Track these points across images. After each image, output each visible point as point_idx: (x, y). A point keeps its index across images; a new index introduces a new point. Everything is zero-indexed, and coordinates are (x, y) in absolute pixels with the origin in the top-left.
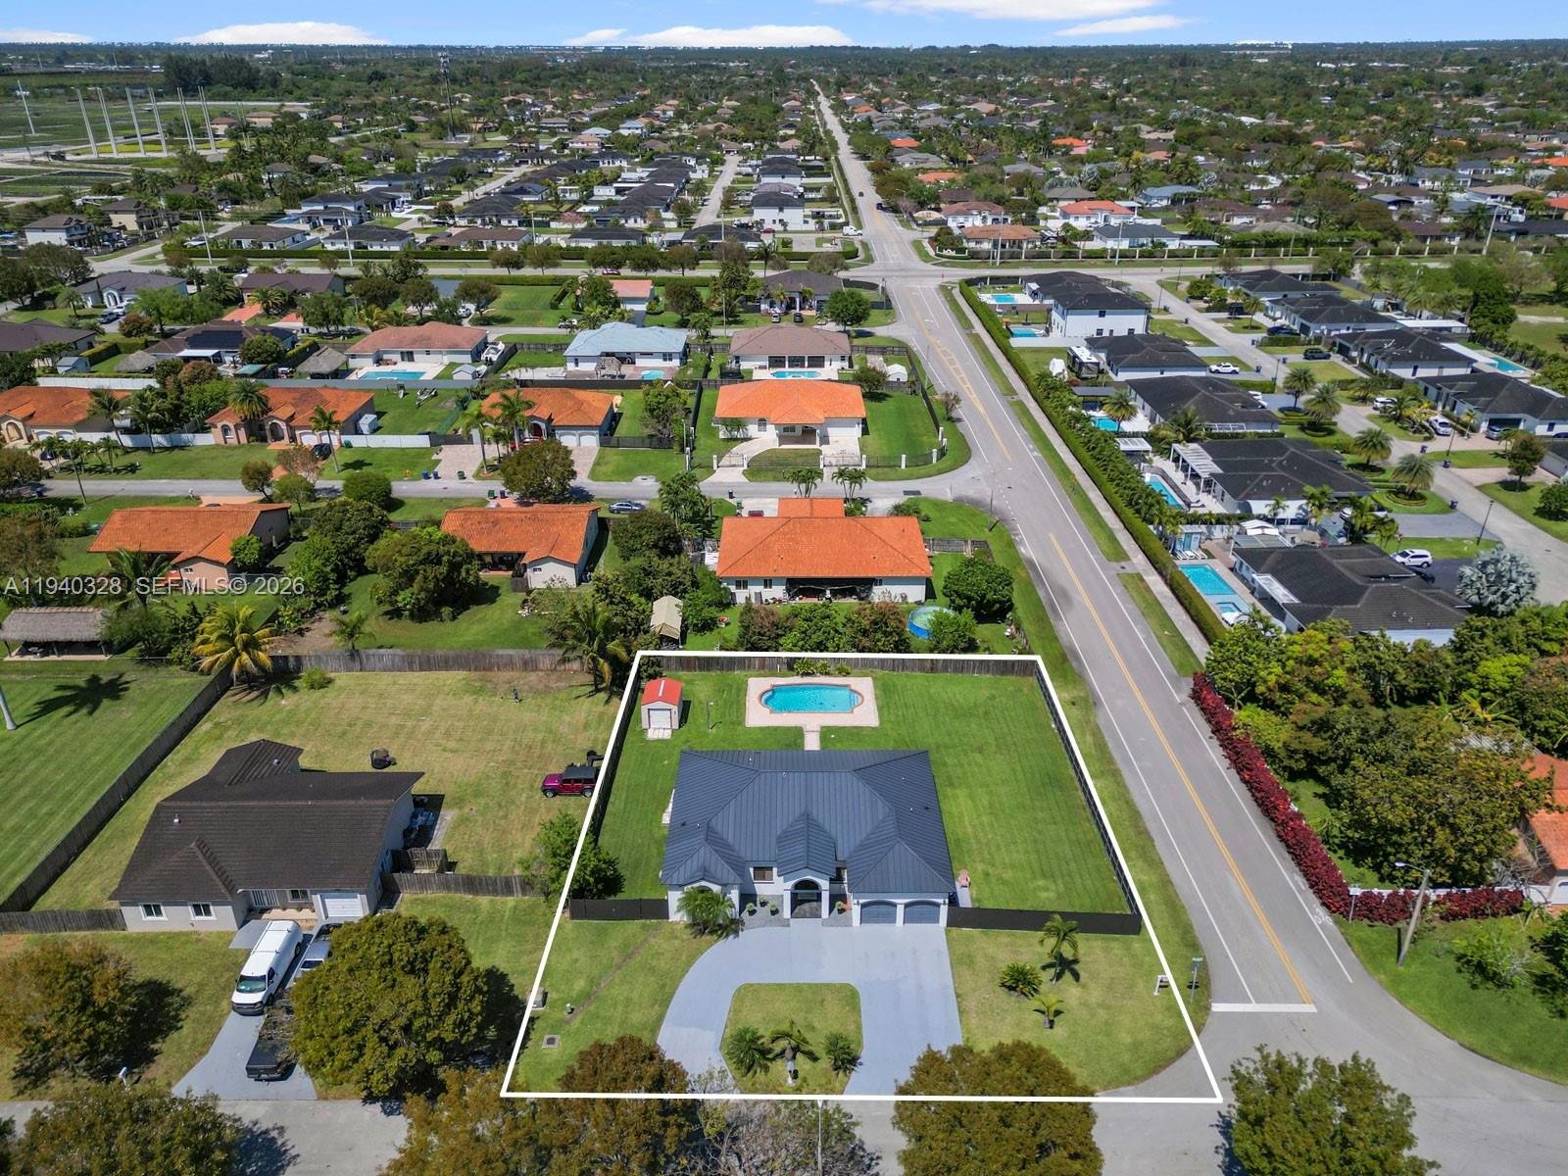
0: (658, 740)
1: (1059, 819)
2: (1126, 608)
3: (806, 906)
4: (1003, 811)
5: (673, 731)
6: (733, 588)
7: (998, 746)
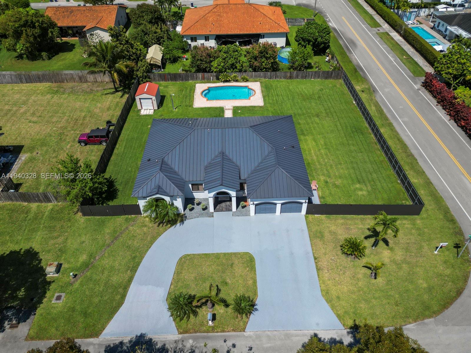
0: (146, 115)
1: (363, 150)
2: (383, 47)
3: (223, 205)
4: (332, 147)
5: (155, 110)
6: (189, 42)
7: (327, 113)
